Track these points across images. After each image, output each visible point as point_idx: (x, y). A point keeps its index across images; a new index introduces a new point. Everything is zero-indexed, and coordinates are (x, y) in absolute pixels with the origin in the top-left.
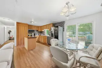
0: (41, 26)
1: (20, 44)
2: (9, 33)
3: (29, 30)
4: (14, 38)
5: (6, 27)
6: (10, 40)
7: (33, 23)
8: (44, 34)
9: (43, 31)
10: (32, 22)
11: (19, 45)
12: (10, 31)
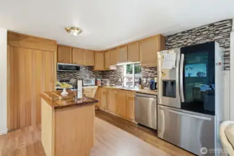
0: (106, 51)
1: (22, 123)
3: (60, 67)
7: (75, 33)
8: (116, 82)
9: (112, 68)
10: (72, 28)
11: (18, 128)
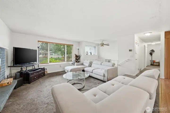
2: (151, 54)
4: (159, 63)
5: (146, 44)
6: (152, 65)
12: (153, 51)
